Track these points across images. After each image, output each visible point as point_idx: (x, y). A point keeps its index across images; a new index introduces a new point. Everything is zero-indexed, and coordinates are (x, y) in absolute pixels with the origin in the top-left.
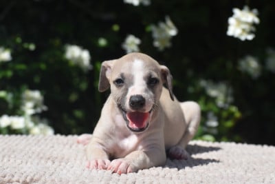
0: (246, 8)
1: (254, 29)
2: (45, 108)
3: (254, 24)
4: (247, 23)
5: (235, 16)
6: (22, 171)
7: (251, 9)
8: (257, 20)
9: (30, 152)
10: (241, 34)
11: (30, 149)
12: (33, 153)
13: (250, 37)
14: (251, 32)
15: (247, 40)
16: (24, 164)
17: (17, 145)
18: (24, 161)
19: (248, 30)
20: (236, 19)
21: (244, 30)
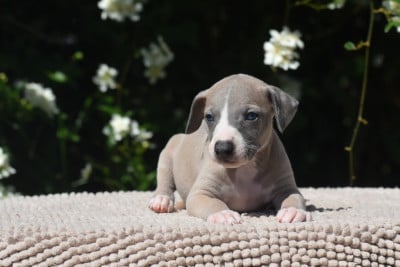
0: (286, 29)
1: (297, 55)
3: (297, 49)
4: (288, 48)
5: (272, 40)
7: (292, 30)
8: (301, 44)
10: (282, 63)
13: (295, 66)
14: (294, 60)
15: (290, 70)
19: (290, 57)
20: (274, 44)
21: (285, 57)
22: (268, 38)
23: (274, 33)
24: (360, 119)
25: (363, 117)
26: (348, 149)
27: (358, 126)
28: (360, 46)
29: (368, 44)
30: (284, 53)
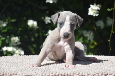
0: (95, 4)
1: (98, 12)
2: (20, 43)
3: (98, 10)
5: (91, 7)
6: (11, 70)
8: (99, 9)
9: (14, 62)
10: (94, 14)
11: (14, 61)
12: (15, 62)
13: (97, 15)
14: (97, 13)
16: (11, 67)
17: (9, 60)
18: (12, 66)
19: (96, 13)
20: (91, 8)
21: (94, 13)
22: (89, 7)
23: (91, 6)
24: (112, 31)
25: (113, 31)
26: (109, 40)
27: (111, 33)
28: (111, 10)
29: (114, 9)
30: (94, 11)
